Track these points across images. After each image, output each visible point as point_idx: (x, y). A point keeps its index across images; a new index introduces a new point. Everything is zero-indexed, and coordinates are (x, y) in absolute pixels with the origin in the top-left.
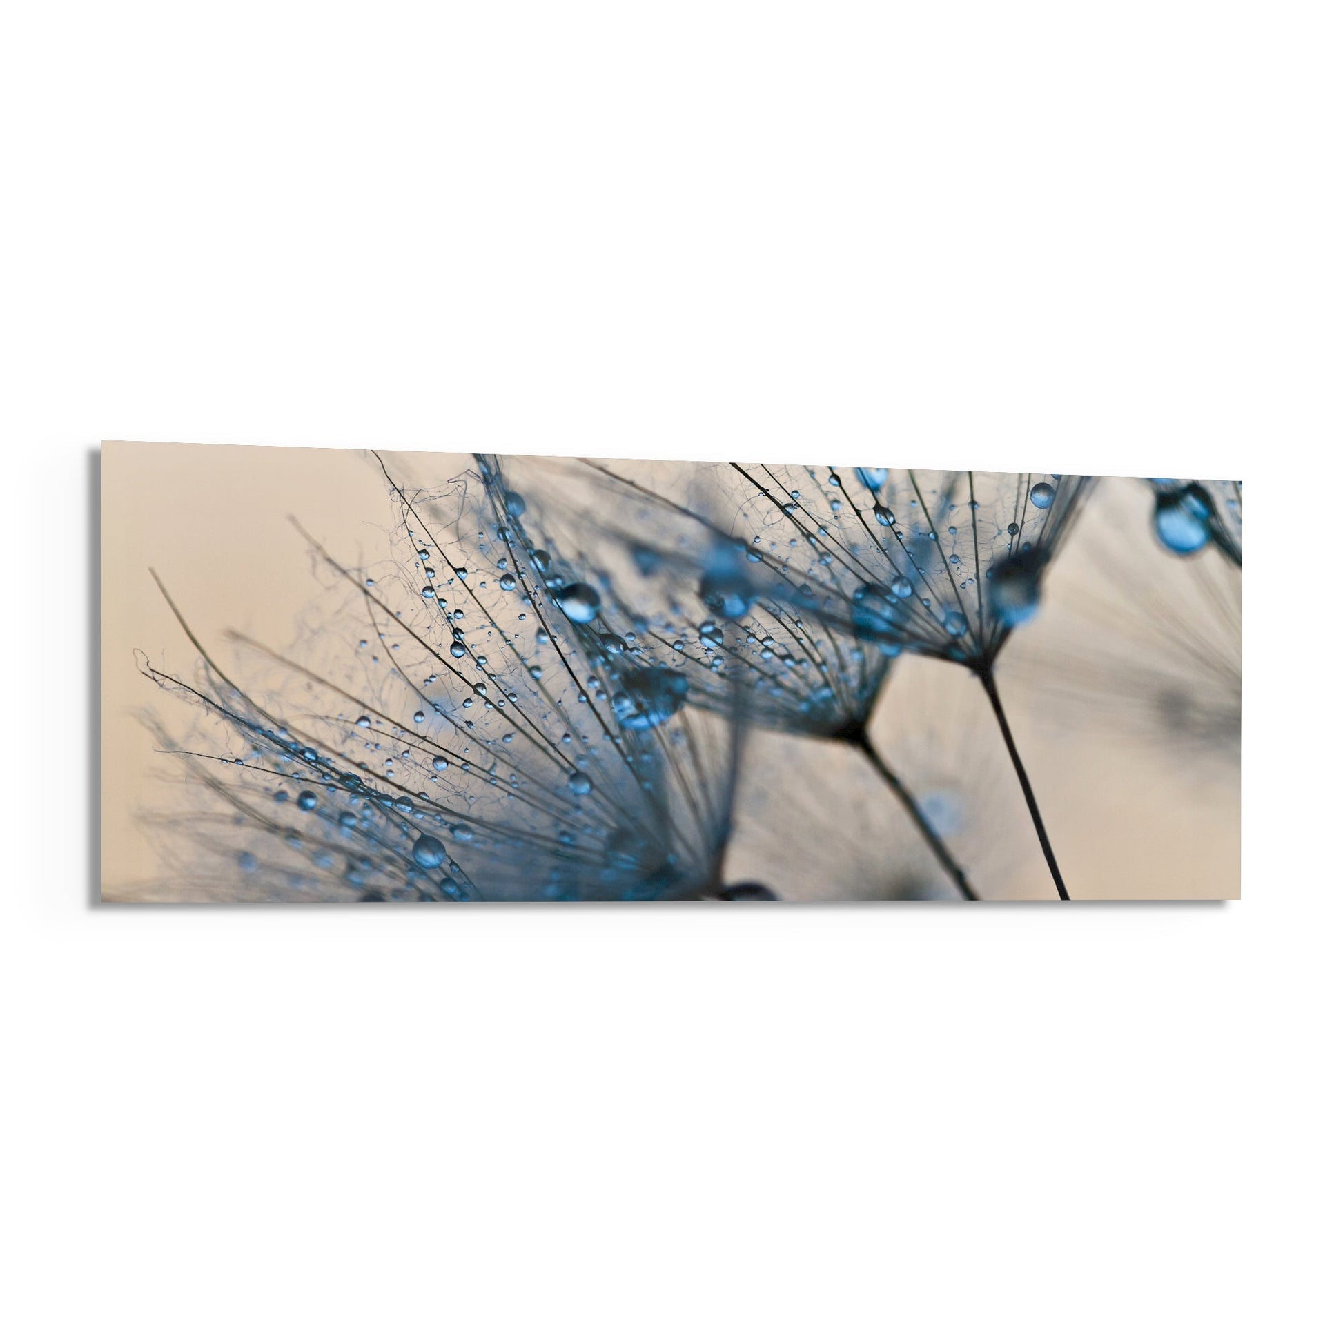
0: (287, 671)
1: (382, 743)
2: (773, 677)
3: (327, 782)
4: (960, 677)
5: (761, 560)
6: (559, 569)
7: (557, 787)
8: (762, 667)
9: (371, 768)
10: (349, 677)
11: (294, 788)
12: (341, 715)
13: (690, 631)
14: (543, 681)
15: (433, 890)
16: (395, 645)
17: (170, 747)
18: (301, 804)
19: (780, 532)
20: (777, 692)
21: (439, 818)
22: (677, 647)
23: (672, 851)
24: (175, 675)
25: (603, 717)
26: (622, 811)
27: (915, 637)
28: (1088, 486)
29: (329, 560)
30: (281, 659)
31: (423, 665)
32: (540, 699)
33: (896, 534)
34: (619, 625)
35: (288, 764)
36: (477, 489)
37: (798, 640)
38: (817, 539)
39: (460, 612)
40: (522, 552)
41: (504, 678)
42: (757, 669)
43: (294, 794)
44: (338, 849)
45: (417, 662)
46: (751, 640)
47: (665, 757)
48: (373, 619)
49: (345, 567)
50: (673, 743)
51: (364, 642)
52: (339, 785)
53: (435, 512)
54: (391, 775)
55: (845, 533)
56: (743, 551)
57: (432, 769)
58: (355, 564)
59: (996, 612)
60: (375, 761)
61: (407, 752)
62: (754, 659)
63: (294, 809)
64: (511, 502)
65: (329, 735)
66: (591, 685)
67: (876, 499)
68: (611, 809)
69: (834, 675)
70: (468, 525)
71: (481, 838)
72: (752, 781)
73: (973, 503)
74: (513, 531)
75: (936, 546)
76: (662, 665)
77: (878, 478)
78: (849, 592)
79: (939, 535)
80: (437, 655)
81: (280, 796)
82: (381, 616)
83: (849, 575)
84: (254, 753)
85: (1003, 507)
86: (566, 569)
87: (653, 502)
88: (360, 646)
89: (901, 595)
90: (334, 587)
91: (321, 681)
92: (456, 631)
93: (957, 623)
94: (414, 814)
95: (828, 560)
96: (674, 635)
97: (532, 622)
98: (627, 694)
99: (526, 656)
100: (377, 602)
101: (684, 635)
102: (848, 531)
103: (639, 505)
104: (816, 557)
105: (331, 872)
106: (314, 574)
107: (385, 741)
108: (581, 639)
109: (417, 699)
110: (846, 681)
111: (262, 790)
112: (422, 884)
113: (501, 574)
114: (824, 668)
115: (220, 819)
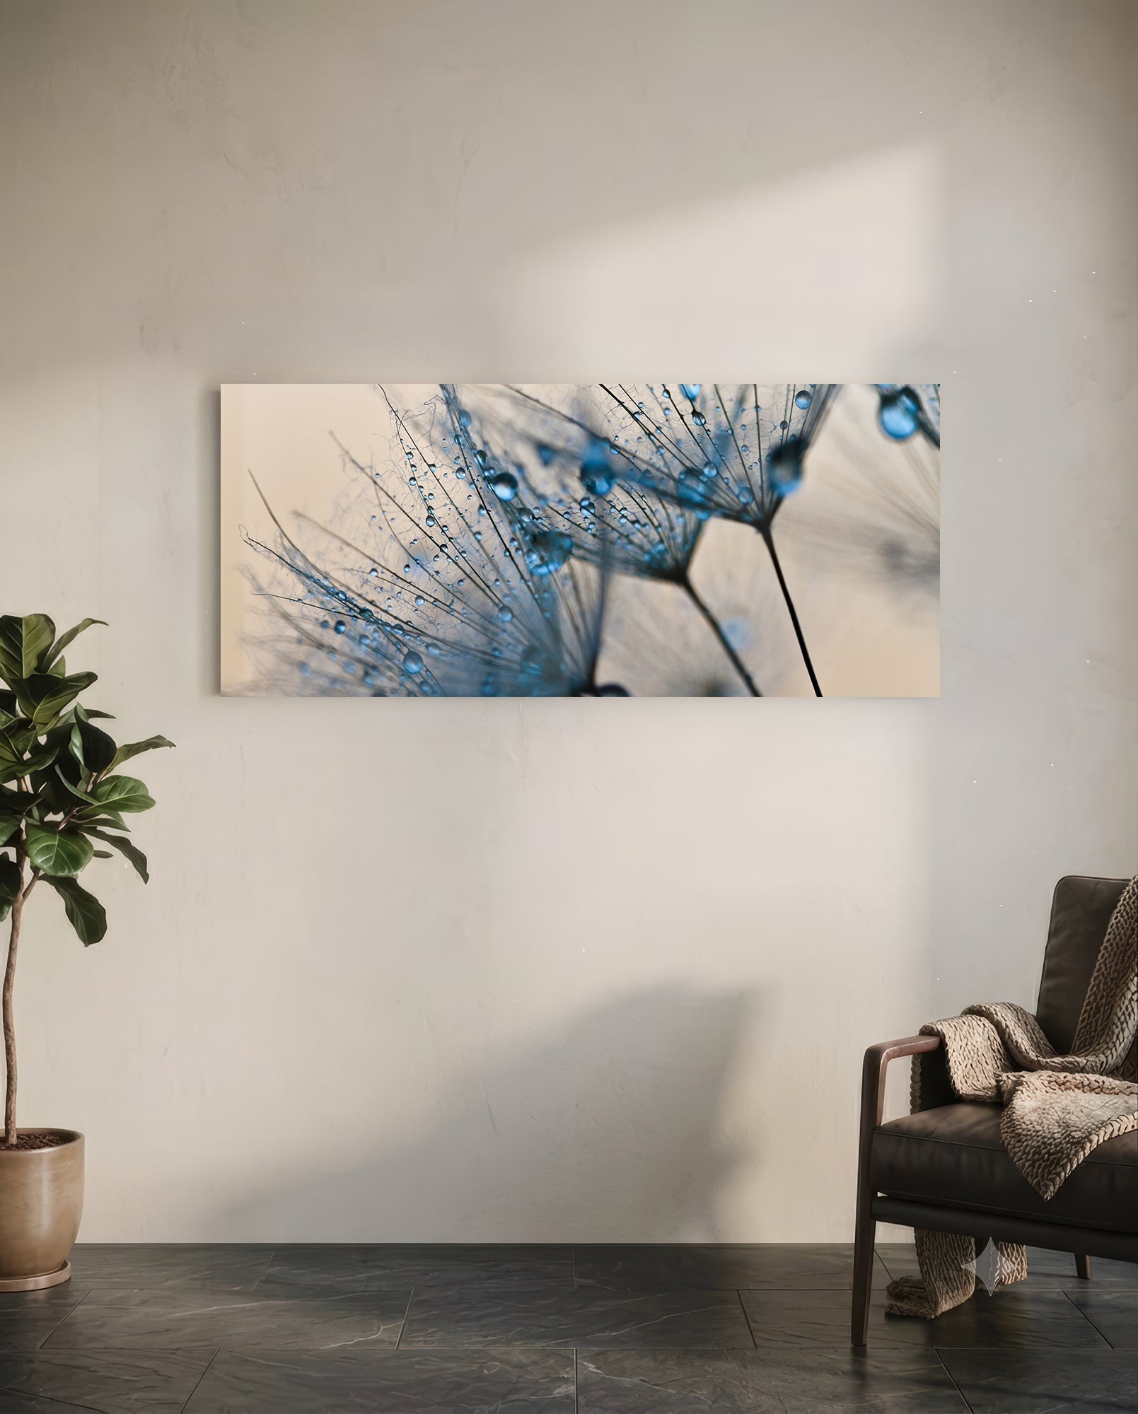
0: (329, 538)
1: (385, 587)
2: (627, 536)
3: (352, 614)
4: (748, 533)
5: (619, 452)
6: (492, 463)
7: (491, 617)
8: (619, 529)
9: (378, 604)
10: (365, 542)
11: (332, 618)
12: (360, 568)
13: (574, 505)
14: (482, 542)
15: (415, 689)
16: (393, 519)
17: (260, 591)
18: (337, 630)
19: (631, 432)
20: (630, 547)
21: (419, 639)
22: (565, 516)
23: (563, 661)
24: (263, 542)
25: (520, 567)
26: (531, 632)
27: (719, 505)
28: (834, 392)
29: (353, 461)
30: (325, 530)
31: (410, 532)
32: (481, 555)
33: (707, 431)
34: (529, 501)
35: (329, 602)
36: (442, 408)
37: (643, 509)
38: (655, 437)
39: (432, 495)
40: (470, 451)
41: (459, 540)
42: (617, 531)
43: (332, 623)
44: (359, 661)
45: (406, 530)
46: (613, 510)
47: (558, 594)
48: (379, 501)
49: (362, 466)
50: (564, 585)
51: (374, 517)
52: (359, 616)
53: (417, 426)
54: (390, 609)
55: (673, 432)
56: (607, 446)
57: (415, 605)
58: (369, 464)
59: (773, 486)
60: (380, 599)
61: (400, 593)
62: (614, 524)
63: (332, 633)
64: (463, 417)
65: (353, 582)
66: (512, 544)
67: (693, 407)
68: (525, 632)
69: (666, 534)
70: (436, 434)
71: (445, 653)
72: (614, 611)
73: (757, 407)
74: (463, 437)
75: (732, 438)
76: (557, 529)
77: (694, 390)
78: (676, 475)
79: (735, 432)
80: (418, 525)
81: (324, 624)
82: (384, 499)
83: (676, 462)
84: (309, 594)
85: (777, 409)
86: (497, 463)
87: (551, 413)
88: (372, 520)
89: (709, 476)
90: (356, 479)
91: (348, 545)
92: (430, 508)
93: (747, 495)
94: (404, 636)
95: (662, 451)
96: (564, 508)
97: (476, 501)
98: (534, 550)
99: (472, 525)
100: (382, 489)
101: (570, 508)
102: (675, 430)
103: (542, 416)
104: (655, 449)
105: (354, 677)
106: (344, 471)
107: (386, 586)
108: (506, 512)
109: (406, 556)
110: (674, 539)
111: (314, 620)
112: (409, 685)
113: (456, 467)
114: (660, 530)
115: (288, 640)
